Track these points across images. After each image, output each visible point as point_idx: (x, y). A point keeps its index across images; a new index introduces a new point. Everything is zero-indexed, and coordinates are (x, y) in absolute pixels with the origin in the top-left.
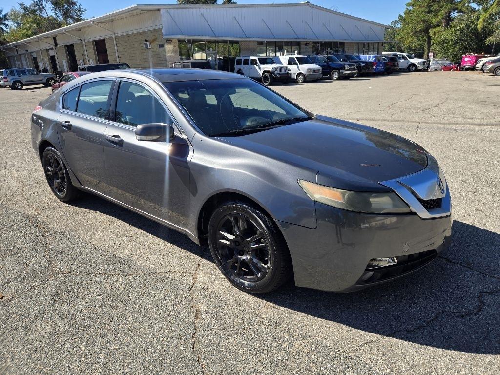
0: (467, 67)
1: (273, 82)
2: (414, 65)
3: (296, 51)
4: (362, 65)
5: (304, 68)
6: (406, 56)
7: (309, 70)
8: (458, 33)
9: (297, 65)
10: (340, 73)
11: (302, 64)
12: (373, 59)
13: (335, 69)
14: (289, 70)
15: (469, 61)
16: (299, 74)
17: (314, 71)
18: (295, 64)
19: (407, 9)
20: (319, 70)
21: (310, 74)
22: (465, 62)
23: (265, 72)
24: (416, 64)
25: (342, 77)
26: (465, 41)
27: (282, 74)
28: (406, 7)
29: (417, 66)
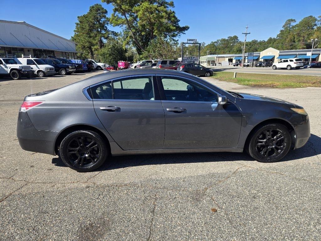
0: (122, 68)
1: (22, 77)
2: (99, 66)
3: (30, 55)
4: (76, 66)
5: (43, 67)
6: (94, 62)
7: (47, 68)
8: (110, 50)
9: (36, 65)
10: (66, 70)
11: (40, 65)
12: (80, 62)
13: (62, 68)
14: (32, 69)
15: (121, 65)
16: (39, 71)
17: (50, 69)
18: (34, 64)
19: (76, 34)
20: (53, 69)
21: (48, 71)
22: (120, 66)
23: (12, 70)
24: (101, 66)
25: (68, 73)
26: (114, 54)
27: (28, 71)
28: (74, 32)
29: (102, 67)
